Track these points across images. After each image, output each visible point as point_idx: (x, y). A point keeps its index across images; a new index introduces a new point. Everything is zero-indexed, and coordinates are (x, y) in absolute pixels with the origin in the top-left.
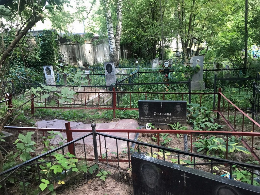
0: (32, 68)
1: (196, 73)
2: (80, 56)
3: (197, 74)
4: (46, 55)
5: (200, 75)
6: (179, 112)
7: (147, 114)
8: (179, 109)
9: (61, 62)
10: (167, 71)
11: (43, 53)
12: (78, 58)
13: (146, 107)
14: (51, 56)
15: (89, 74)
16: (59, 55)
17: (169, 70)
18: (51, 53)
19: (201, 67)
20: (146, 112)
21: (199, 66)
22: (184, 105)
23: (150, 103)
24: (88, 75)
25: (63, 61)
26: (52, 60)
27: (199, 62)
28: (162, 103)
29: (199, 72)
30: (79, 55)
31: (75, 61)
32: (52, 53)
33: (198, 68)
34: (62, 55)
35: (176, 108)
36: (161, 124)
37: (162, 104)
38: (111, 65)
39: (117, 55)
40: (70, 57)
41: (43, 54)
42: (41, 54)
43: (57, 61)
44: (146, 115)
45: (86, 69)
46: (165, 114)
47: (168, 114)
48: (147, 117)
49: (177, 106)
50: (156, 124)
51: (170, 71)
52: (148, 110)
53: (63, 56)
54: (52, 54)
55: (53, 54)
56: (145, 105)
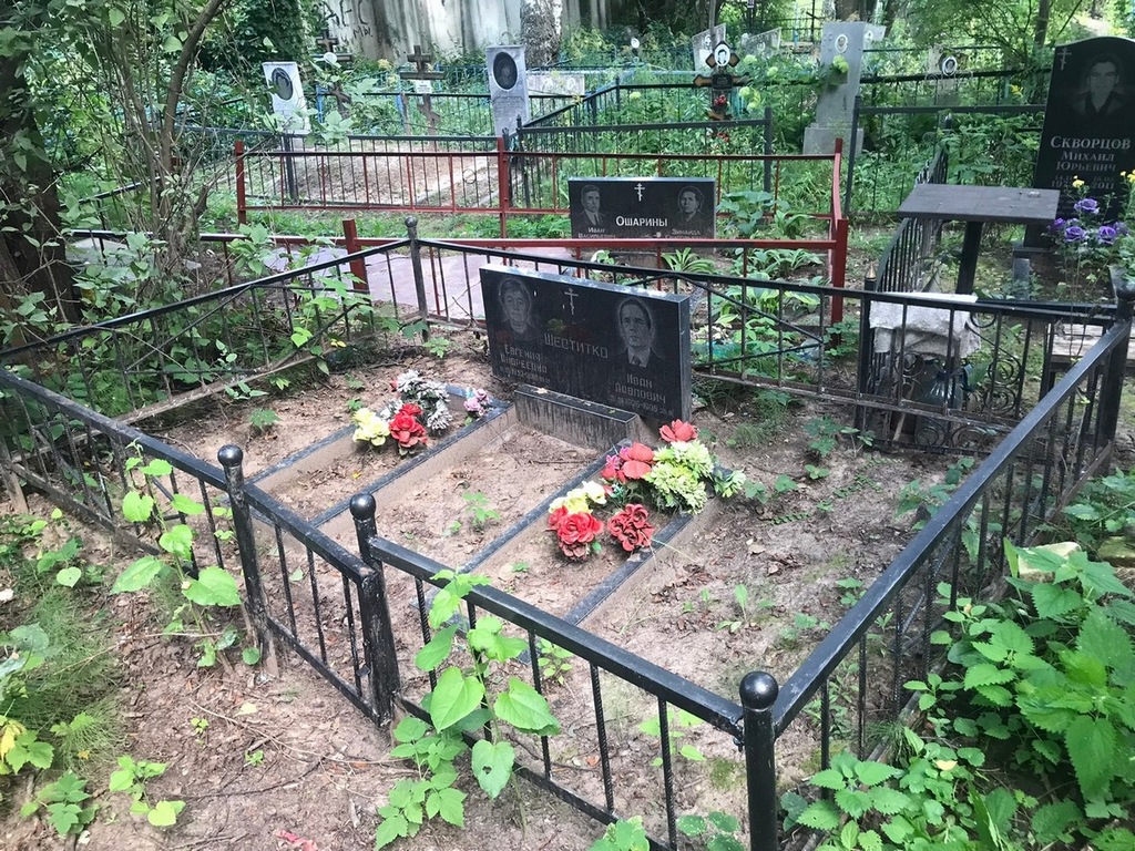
0: (220, 70)
1: (832, 89)
2: (403, 17)
3: (836, 95)
4: (268, 19)
5: (845, 99)
6: (691, 216)
7: (594, 223)
8: (691, 203)
9: (328, 49)
10: (724, 81)
11: (254, 7)
12: (394, 26)
13: (593, 199)
14: (290, 23)
15: (431, 92)
16: (320, 16)
17: (730, 77)
18: (287, 10)
19: (852, 65)
20: (593, 216)
21: (843, 65)
22: (706, 191)
23: (604, 187)
24: (427, 97)
25: (334, 42)
26: (291, 38)
27: (845, 46)
28: (640, 185)
29: (842, 87)
30: (398, 15)
31: (384, 40)
32: (290, 8)
33: (837, 71)
34: (332, 16)
35: (683, 202)
36: (636, 256)
37: (640, 189)
38: (513, 56)
39: (550, 13)
40: (362, 23)
41: (257, 11)
42: (248, 13)
43: (312, 42)
44: (592, 226)
45: (422, 74)
46: (651, 222)
47: (660, 223)
48: (595, 231)
49: (686, 195)
50: (624, 255)
51: (734, 80)
52: (600, 210)
53: (335, 18)
54: (293, 10)
55: (296, 13)
56: (590, 194)
